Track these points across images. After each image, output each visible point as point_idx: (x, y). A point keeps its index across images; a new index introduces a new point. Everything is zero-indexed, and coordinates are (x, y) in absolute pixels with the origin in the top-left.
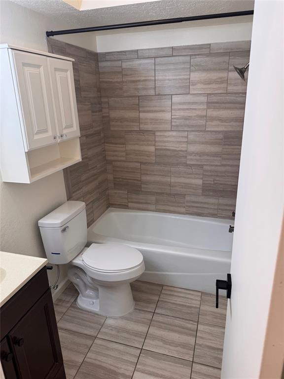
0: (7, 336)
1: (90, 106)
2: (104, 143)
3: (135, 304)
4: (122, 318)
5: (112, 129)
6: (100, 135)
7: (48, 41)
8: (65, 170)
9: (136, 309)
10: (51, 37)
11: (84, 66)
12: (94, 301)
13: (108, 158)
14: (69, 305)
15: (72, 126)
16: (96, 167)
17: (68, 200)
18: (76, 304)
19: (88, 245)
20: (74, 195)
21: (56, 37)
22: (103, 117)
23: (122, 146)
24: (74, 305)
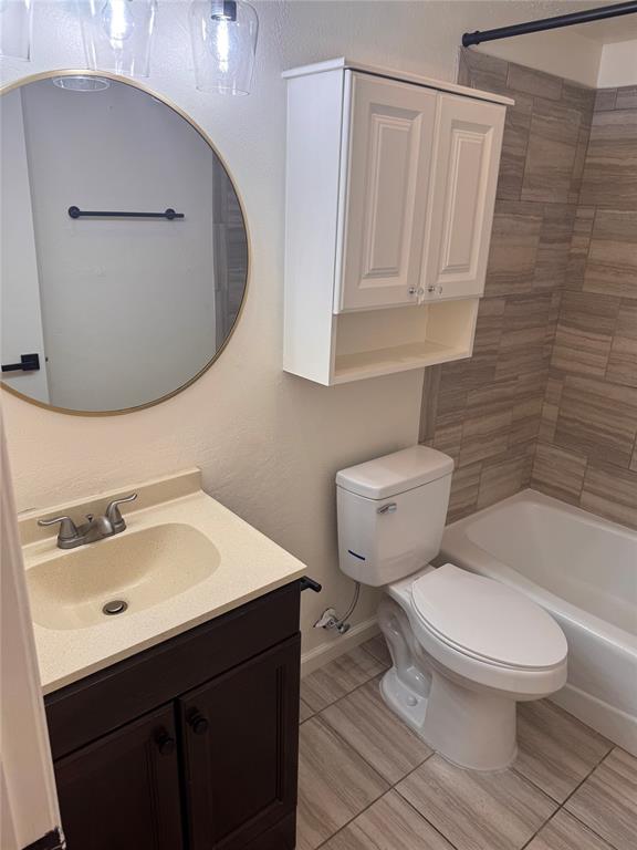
0: (177, 701)
1: (539, 225)
2: (557, 322)
3: (518, 758)
4: (473, 775)
5: (585, 289)
6: (550, 301)
7: (463, 59)
8: (430, 371)
9: (513, 770)
10: (473, 47)
11: (549, 122)
12: (420, 699)
13: (559, 363)
14: (362, 680)
15: (465, 268)
16: (516, 378)
17: (420, 443)
18: (377, 685)
19: (438, 561)
20: (437, 433)
21: (485, 47)
22: (570, 256)
23: (604, 337)
24: (372, 686)
